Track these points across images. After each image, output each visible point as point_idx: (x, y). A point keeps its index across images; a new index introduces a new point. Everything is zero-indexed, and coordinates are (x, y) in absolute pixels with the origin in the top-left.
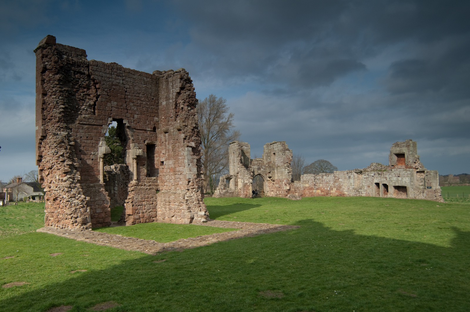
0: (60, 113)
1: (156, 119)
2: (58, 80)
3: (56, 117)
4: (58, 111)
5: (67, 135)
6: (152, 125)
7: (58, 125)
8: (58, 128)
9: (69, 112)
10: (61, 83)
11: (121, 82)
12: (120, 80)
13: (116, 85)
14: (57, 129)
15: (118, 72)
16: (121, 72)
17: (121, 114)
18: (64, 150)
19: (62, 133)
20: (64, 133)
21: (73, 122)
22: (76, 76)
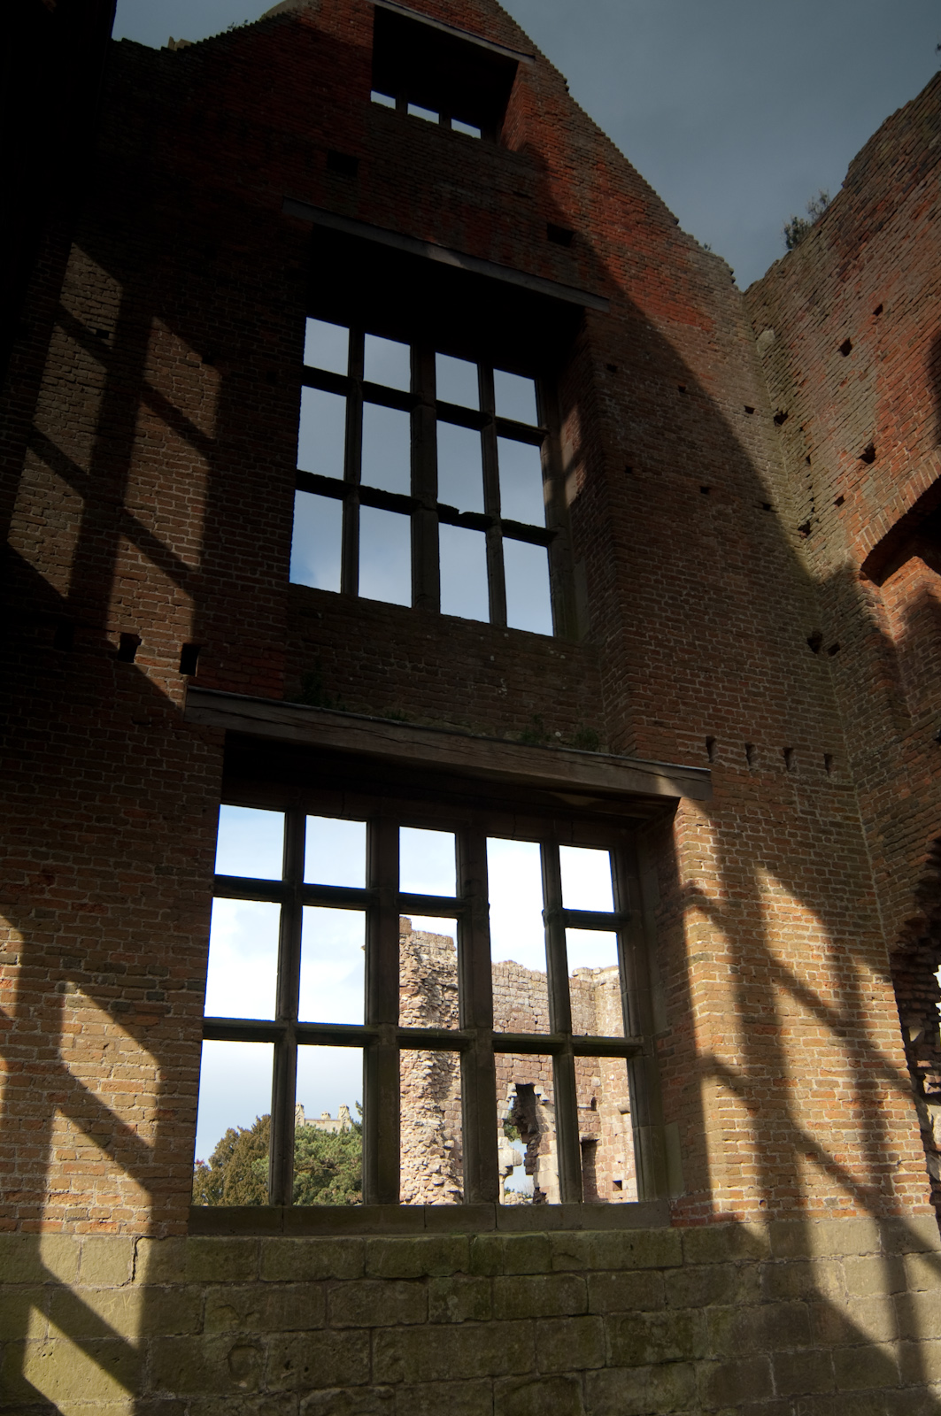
0: (425, 1078)
1: (595, 1079)
2: (419, 1008)
3: (418, 1087)
4: (422, 1074)
5: (439, 1125)
6: (588, 1094)
7: (421, 1105)
8: (423, 1110)
9: (438, 1074)
10: (423, 1014)
11: (527, 1001)
12: (524, 998)
13: (518, 1010)
14: (420, 1113)
15: (521, 980)
16: (525, 980)
17: (531, 1073)
18: (441, 1160)
19: (430, 1120)
20: (434, 1122)
21: (444, 1097)
22: (447, 995)
